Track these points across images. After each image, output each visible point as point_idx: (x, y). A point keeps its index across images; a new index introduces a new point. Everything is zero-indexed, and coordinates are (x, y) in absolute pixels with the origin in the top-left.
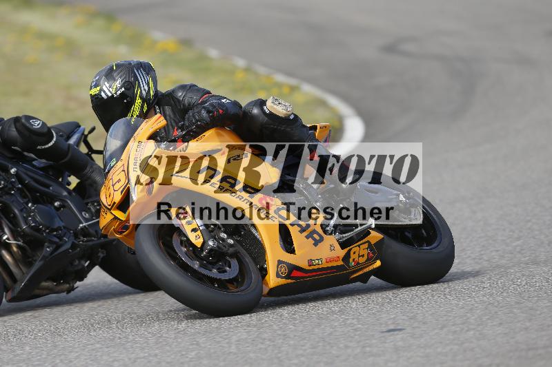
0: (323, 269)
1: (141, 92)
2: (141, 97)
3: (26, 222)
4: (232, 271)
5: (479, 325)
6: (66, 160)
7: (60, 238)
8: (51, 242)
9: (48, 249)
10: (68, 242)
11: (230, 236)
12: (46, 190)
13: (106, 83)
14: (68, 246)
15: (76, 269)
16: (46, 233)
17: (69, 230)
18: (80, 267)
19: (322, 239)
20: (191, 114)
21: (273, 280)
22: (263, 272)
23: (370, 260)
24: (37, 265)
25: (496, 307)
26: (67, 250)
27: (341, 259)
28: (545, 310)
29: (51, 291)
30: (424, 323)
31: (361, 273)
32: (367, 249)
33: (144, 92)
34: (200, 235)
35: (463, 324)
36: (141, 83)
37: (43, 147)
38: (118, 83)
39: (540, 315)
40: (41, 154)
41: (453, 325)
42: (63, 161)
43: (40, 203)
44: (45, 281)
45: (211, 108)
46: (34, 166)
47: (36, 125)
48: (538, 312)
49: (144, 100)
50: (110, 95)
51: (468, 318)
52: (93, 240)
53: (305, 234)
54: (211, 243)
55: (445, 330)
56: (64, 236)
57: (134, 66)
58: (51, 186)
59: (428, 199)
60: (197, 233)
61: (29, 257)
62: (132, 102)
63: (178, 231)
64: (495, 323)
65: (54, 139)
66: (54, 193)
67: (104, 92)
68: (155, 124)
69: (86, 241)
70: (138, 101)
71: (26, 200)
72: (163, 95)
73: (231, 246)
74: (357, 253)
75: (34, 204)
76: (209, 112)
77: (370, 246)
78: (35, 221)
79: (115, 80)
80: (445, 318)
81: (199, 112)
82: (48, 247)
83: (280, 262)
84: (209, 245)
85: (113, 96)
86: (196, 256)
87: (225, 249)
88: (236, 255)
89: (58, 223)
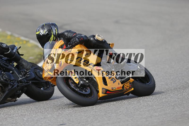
0: (117, 91)
1: (53, 33)
2: (53, 35)
3: (3, 78)
4: (88, 91)
5: (91, 122)
6: (14, 57)
7: (13, 83)
8: (11, 85)
9: (10, 87)
10: (16, 84)
11: (87, 80)
12: (8, 67)
13: (42, 30)
14: (16, 86)
15: (18, 93)
16: (9, 82)
17: (15, 80)
18: (19, 93)
19: (115, 81)
20: (73, 40)
21: (101, 94)
22: (98, 92)
23: (130, 88)
24: (6, 92)
25: (97, 116)
26: (16, 87)
27: (121, 87)
28: (114, 117)
29: (10, 101)
30: (73, 122)
31: (127, 92)
32: (129, 84)
33: (54, 33)
34: (78, 79)
35: (86, 122)
36: (53, 30)
37: (6, 53)
38: (46, 30)
39: (113, 118)
40: (5, 56)
41: (83, 122)
42: (13, 58)
43: (7, 72)
44: (8, 98)
45: (79, 38)
46: (3, 59)
47: (4, 46)
48: (112, 118)
49: (54, 36)
50: (43, 34)
51: (88, 120)
52: (23, 84)
53: (110, 79)
54: (81, 82)
55: (80, 124)
56: (14, 83)
57: (51, 25)
58: (9, 66)
59: (146, 68)
60: (76, 79)
61: (3, 90)
62: (51, 36)
63: (70, 78)
64: (97, 122)
65: (10, 50)
66: (10, 68)
67: (41, 33)
68: (61, 43)
69: (22, 84)
70: (52, 36)
71: (2, 71)
72: (60, 34)
73: (87, 83)
74: (126, 85)
75: (4, 72)
76: (78, 39)
77: (130, 83)
78: (5, 78)
79: (45, 29)
80: (80, 120)
81: (75, 39)
82: (10, 86)
83: (103, 89)
84: (81, 83)
85: (44, 34)
86: (77, 86)
87: (86, 84)
88: (89, 86)
89: (12, 78)
